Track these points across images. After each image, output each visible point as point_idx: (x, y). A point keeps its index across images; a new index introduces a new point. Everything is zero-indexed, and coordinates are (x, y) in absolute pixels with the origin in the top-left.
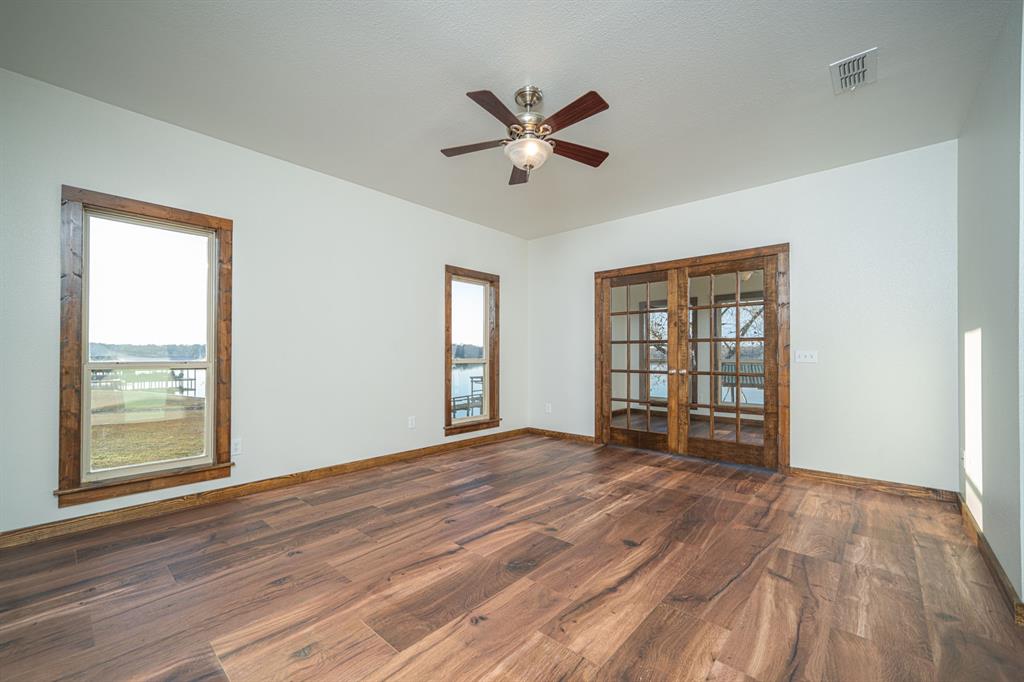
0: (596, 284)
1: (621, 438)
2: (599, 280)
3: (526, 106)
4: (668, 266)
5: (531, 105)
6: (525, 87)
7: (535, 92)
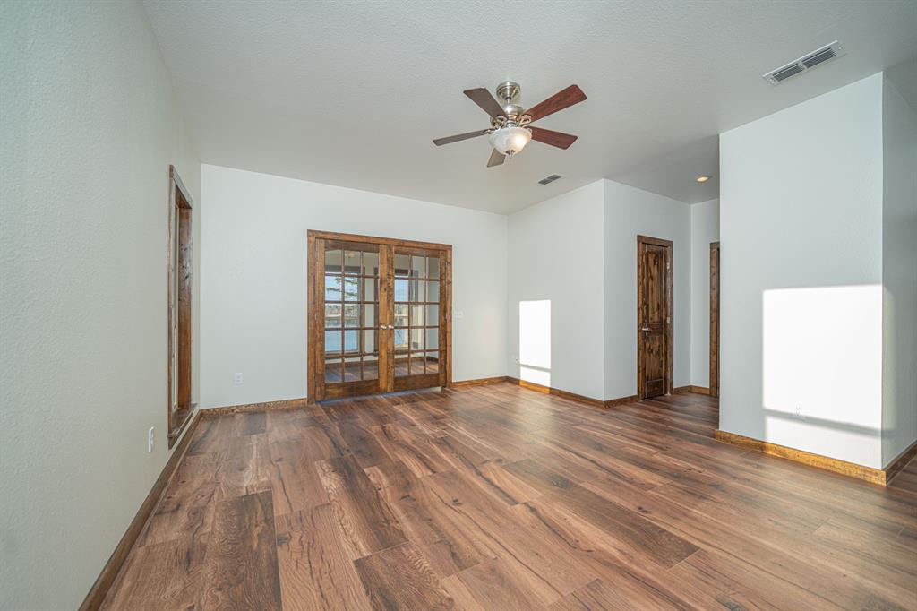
0: (309, 242)
1: (336, 391)
2: (312, 239)
3: (506, 99)
4: (380, 241)
5: (510, 98)
6: (505, 83)
7: (513, 87)
